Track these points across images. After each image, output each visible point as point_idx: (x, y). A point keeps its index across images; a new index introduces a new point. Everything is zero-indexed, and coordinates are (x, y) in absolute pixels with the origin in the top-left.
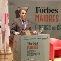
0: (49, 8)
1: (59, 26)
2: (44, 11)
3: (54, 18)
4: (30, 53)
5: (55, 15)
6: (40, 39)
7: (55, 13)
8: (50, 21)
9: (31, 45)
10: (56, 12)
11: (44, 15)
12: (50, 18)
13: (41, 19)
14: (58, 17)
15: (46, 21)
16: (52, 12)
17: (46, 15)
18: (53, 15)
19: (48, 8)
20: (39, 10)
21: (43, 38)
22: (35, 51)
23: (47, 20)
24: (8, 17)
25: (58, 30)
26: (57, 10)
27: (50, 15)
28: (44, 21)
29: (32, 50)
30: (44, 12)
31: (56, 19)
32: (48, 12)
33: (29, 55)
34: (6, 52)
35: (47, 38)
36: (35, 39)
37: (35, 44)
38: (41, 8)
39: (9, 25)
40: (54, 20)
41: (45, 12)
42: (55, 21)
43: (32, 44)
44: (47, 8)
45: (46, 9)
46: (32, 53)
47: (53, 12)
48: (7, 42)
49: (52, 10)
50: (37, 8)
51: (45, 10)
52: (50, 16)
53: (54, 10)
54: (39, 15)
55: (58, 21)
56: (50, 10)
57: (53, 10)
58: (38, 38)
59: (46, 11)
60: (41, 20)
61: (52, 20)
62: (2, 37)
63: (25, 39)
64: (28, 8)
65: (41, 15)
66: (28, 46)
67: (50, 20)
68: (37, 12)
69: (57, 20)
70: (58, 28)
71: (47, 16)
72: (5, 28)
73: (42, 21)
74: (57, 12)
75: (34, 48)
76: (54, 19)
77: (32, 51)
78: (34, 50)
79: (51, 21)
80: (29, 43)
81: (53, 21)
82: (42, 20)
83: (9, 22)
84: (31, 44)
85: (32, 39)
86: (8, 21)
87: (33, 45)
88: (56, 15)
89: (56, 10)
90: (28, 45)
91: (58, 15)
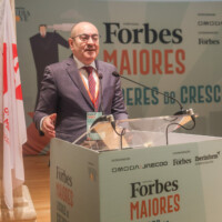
1: (186, 88)
3: (170, 62)
5: (171, 51)
6: (185, 162)
8: (154, 73)
9: (147, 198)
11: (135, 52)
12: (157, 62)
13: (125, 65)
14: (183, 58)
15: (142, 72)
17: (142, 52)
18: (167, 52)
19: (146, 26)
21: (198, 159)
23: (145, 69)
25: (186, 102)
26: (178, 32)
27: (154, 52)
28: (135, 73)
31: (175, 65)
32: (147, 41)
35: (216, 156)
36: (164, 164)
37: (164, 188)
39: (20, 93)
40: (170, 69)
41: (136, 41)
42: (171, 72)
43: (154, 189)
44: (143, 27)
45: (141, 31)
48: (13, 171)
51: (136, 32)
52: (157, 55)
54: (115, 52)
55: (183, 71)
56: (154, 32)
57: (165, 33)
61: (163, 68)
66: (134, 201)
67: (156, 67)
68: (109, 41)
69: (181, 69)
70: (185, 96)
71: (144, 55)
72: (5, 111)
73: (129, 73)
74: (180, 39)
75: (162, 209)
76: (171, 66)
79: (160, 72)
80: (137, 186)
81: (167, 72)
82: (128, 68)
83: (19, 83)
84: (149, 190)
85: (152, 165)
86: (15, 79)
87: (155, 195)
88: (178, 52)
90: (134, 196)
91: (182, 52)
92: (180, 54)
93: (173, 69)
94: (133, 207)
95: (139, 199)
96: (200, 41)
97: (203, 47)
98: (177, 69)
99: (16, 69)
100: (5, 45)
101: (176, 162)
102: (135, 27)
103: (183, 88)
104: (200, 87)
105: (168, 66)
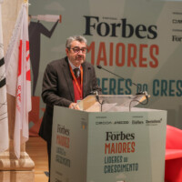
0: (127, 23)
1: (158, 81)
2: (111, 30)
3: (144, 56)
4: (111, 164)
5: (146, 46)
6: (140, 123)
7: (149, 37)
8: (129, 65)
9: (115, 142)
10: (152, 36)
11: (112, 45)
12: (132, 56)
13: (102, 56)
14: (157, 53)
15: (118, 64)
16: (139, 36)
17: (118, 45)
18: (143, 46)
19: (124, 21)
20: (94, 26)
21: (148, 122)
22: (126, 160)
23: (120, 61)
24: (28, 52)
25: (157, 95)
26: (153, 29)
27: (130, 45)
28: (111, 64)
29: (117, 155)
30: (110, 33)
31: (149, 59)
32: (124, 35)
33: (108, 170)
34: (17, 162)
36: (127, 123)
37: (126, 137)
38: (101, 20)
40: (144, 63)
41: (114, 35)
42: (145, 66)
43: (119, 137)
44: (121, 22)
45: (119, 25)
46: (117, 164)
47: (142, 34)
49: (138, 27)
50: (88, 19)
51: (114, 26)
52: (132, 49)
53: (145, 29)
54: (93, 44)
55: (156, 65)
56: (131, 27)
57: (141, 28)
58: (136, 120)
59: (119, 30)
60: (99, 59)
61: (137, 61)
62: (6, 115)
63: (101, 123)
64: (58, 17)
65: (102, 45)
66: (108, 143)
67: (131, 60)
68: (88, 33)
69: (154, 63)
70: (157, 88)
71: (121, 48)
72: (19, 88)
73: (105, 64)
74: (155, 35)
75: (124, 150)
76: (145, 60)
77: (116, 159)
78: (124, 155)
79: (135, 65)
80: (110, 134)
81: (141, 65)
82: (105, 59)
84: (116, 137)
85: (119, 123)
86: (26, 66)
87: (120, 141)
89: (150, 30)
90: (107, 139)
91: (156, 47)
92: (154, 49)
93: (147, 63)
94: (107, 146)
95: (110, 142)
96: (174, 38)
97: (176, 43)
98: (151, 63)
99: (27, 59)
100: (21, 41)
101: (134, 122)
102: (113, 22)
103: (155, 81)
104: (171, 81)
105: (142, 59)
